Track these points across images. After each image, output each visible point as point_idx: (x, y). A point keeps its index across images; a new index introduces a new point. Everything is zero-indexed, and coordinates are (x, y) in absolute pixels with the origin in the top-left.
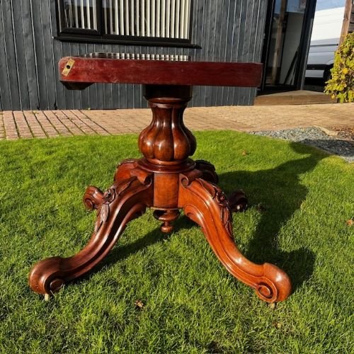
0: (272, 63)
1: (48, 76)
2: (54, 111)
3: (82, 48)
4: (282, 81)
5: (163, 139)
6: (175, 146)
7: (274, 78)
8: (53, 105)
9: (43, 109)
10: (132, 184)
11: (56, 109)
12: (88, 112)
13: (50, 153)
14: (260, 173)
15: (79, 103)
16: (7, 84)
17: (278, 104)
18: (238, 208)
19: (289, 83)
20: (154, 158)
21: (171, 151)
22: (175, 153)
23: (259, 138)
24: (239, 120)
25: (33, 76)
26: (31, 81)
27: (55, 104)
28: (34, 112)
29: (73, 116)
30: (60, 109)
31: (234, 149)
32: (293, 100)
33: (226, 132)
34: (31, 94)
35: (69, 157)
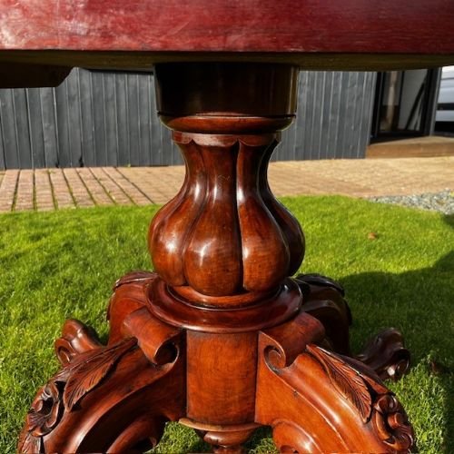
0: (387, 101)
1: (72, 121)
2: (78, 169)
3: (120, 81)
4: (402, 125)
5: (210, 236)
6: (246, 253)
7: (390, 121)
8: (77, 161)
9: (63, 166)
10: (120, 366)
11: (82, 166)
12: (127, 171)
13: (38, 238)
14: (408, 277)
15: (114, 157)
16: (13, 132)
17: (400, 156)
18: (392, 371)
19: (412, 127)
20: (186, 284)
21: (233, 267)
22: (246, 272)
23: (388, 207)
24: (346, 178)
25: (50, 122)
26: (48, 129)
27: (81, 160)
28: (50, 170)
29: (104, 176)
30: (88, 166)
31: (352, 228)
32: (422, 150)
33: (333, 198)
34: (47, 145)
35: (66, 245)
